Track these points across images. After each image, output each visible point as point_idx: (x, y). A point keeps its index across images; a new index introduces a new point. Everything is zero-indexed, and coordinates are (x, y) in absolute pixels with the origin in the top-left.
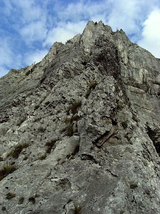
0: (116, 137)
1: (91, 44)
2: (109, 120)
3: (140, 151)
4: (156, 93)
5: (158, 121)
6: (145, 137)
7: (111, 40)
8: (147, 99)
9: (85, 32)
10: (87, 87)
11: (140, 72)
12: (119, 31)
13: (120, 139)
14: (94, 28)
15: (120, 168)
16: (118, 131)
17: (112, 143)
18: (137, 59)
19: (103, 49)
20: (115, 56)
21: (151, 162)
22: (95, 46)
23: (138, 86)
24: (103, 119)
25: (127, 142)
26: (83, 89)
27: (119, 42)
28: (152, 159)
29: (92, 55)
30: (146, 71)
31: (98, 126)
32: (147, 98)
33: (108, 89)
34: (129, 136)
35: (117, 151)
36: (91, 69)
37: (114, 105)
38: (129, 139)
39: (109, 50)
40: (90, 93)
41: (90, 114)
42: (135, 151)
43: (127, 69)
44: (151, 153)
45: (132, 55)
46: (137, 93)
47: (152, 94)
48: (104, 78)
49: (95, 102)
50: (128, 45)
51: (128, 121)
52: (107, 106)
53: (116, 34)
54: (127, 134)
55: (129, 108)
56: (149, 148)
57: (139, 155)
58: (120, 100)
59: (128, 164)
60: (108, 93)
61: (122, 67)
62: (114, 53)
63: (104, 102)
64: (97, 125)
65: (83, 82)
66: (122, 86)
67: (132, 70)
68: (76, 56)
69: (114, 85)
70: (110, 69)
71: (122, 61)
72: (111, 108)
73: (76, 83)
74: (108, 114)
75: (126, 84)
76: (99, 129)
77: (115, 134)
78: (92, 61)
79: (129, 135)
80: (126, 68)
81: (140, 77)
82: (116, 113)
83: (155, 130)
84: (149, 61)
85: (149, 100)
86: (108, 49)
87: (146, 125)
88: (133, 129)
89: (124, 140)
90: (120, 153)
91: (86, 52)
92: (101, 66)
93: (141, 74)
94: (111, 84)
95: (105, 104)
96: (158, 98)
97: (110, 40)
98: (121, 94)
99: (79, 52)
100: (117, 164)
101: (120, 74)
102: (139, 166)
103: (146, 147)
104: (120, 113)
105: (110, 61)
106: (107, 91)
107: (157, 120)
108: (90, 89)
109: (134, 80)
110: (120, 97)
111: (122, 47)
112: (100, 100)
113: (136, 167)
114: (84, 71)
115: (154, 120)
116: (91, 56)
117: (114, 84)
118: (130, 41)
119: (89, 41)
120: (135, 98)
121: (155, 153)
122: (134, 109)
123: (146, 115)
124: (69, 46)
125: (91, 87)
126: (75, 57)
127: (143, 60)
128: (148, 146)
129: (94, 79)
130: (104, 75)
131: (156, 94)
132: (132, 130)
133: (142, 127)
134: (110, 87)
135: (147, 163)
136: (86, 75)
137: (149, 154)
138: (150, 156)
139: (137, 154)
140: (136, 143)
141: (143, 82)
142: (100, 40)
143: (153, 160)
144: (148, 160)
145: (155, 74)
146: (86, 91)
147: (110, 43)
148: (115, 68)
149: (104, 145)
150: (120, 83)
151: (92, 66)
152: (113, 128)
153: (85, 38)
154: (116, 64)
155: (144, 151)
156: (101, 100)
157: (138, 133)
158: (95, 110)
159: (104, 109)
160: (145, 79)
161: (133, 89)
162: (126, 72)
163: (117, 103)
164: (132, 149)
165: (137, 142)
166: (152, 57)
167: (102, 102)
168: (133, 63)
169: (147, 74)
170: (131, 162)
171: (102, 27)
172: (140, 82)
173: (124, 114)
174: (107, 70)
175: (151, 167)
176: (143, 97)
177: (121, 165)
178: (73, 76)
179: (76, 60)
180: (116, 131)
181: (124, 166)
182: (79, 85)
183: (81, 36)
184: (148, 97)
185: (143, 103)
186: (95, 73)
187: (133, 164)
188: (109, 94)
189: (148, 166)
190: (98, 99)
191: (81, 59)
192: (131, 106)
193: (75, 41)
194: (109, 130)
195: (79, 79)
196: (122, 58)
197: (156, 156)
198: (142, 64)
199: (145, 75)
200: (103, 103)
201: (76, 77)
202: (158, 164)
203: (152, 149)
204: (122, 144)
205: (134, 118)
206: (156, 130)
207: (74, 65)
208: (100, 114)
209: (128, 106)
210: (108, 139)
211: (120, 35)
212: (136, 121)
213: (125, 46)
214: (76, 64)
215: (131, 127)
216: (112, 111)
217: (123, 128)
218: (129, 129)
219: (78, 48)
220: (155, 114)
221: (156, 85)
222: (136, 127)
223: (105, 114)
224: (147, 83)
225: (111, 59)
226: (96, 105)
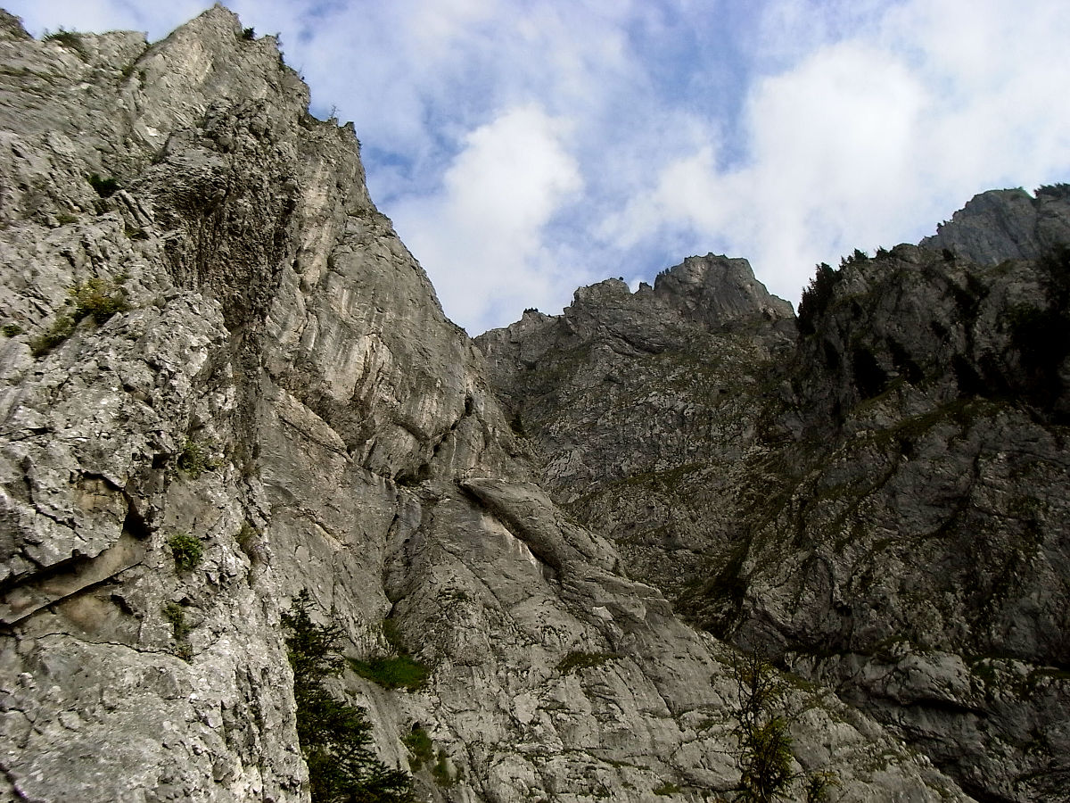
0: (118, 601)
1: (184, 117)
2: (113, 501)
3: (219, 703)
4: (394, 469)
5: (358, 601)
6: (264, 642)
7: (288, 147)
8: (344, 484)
9: (180, 42)
10: (68, 303)
11: (355, 347)
12: (339, 125)
13: (137, 617)
14: (231, 49)
15: (77, 766)
16: (140, 570)
17: (85, 628)
18: (364, 285)
19: (228, 166)
20: (271, 226)
21: (255, 770)
22: (200, 131)
23: (323, 407)
24: (82, 488)
25: (167, 639)
26: (38, 302)
27: (319, 175)
28: (261, 759)
29: (162, 167)
30: (384, 355)
31: (38, 511)
32: (342, 478)
33: (170, 353)
34: (189, 615)
35: (99, 673)
36: (128, 228)
37: (170, 439)
38: (181, 631)
39: (256, 183)
40: (70, 335)
41: (21, 440)
42: (193, 696)
43: (303, 310)
44: (267, 726)
45: (353, 260)
46: (306, 438)
47: (370, 469)
48: (175, 297)
49: (76, 388)
50: (350, 208)
51: (211, 543)
52: (130, 432)
53: (321, 130)
54: (184, 603)
55: (238, 483)
56: (266, 698)
57: (207, 724)
58: (211, 428)
59: (130, 752)
60: (163, 372)
61: (283, 292)
62: (272, 208)
63: (122, 405)
64: (35, 507)
65: (55, 269)
66: (249, 376)
67: (324, 322)
68: (79, 129)
69: (208, 346)
70: (225, 275)
71: (296, 265)
72: (147, 448)
73: (14, 257)
74: (120, 472)
75: (272, 377)
76: (40, 529)
77: (117, 583)
78: (153, 193)
79: (190, 608)
80: (301, 303)
81: (350, 371)
82: (167, 483)
83: (326, 630)
84: (412, 316)
85: (348, 491)
86: (252, 175)
87: (294, 600)
88: (222, 587)
89: (156, 625)
90: (111, 691)
91: (136, 140)
92: (184, 237)
93: (357, 357)
94: (194, 333)
95: (123, 418)
96: (391, 495)
97: (283, 145)
98: (226, 400)
99: (101, 119)
100: (68, 743)
101: (264, 316)
102: (186, 775)
103: (254, 690)
104: (182, 491)
105: (241, 235)
106: (160, 355)
107: (354, 595)
108: (78, 317)
109: (316, 373)
110: (217, 415)
111: (322, 201)
112: (107, 388)
113: (168, 776)
114: (84, 219)
115: (340, 589)
116: (155, 168)
117: (213, 341)
118: (366, 194)
119: (176, 96)
120: (292, 459)
121: (285, 732)
122: (261, 496)
123: (310, 554)
124: (57, 63)
125: (85, 307)
126: (71, 130)
127: (388, 303)
128: (266, 689)
129: (120, 281)
130: (182, 285)
131: (390, 474)
132: (215, 590)
133: (268, 595)
134: (182, 347)
135: (231, 773)
136: (86, 245)
137: (255, 729)
138: (257, 739)
139: (197, 713)
140: (212, 661)
141: (354, 399)
142: (234, 119)
143: (265, 763)
144: (239, 759)
145: (419, 385)
146: (51, 320)
147: (273, 157)
148: (249, 279)
149: (35, 623)
150: (244, 358)
151: (140, 214)
152: (119, 549)
153: (162, 70)
154: (262, 260)
155: (236, 706)
156: (115, 389)
157: (240, 614)
158: (60, 428)
159: (108, 438)
160: (365, 390)
161: (297, 412)
162: (292, 322)
163: (191, 435)
164: (182, 682)
165: (220, 655)
166: (432, 305)
167: (112, 400)
168: (340, 295)
169: (385, 368)
170: (150, 749)
171: (273, 66)
172: (340, 394)
173: (205, 499)
174: (207, 269)
175: (243, 794)
176: (328, 468)
177: (87, 750)
178: (14, 216)
179: (67, 147)
180: (131, 573)
181: (102, 761)
182: (27, 274)
183: (149, 49)
184: (348, 474)
185: (316, 494)
186: (138, 255)
187: (160, 759)
188: (164, 375)
189: (233, 785)
190: (99, 378)
191: (96, 160)
192: (253, 481)
193: (105, 58)
194: (93, 553)
195: (40, 247)
196: (299, 250)
197: (289, 749)
198: (379, 319)
199: (373, 371)
200: (118, 405)
201: (28, 228)
202: (283, 786)
203: (277, 708)
204: (135, 646)
205: (247, 539)
206: (333, 634)
207: (38, 166)
208: (79, 458)
209: (237, 472)
210: (71, 596)
211: (334, 142)
212: (252, 557)
213: (339, 207)
214: (54, 167)
215: (214, 577)
216: (150, 466)
217: (172, 567)
218: (199, 580)
219: (108, 97)
220: (352, 564)
221: (404, 434)
222: (241, 582)
223: (105, 467)
224: (369, 409)
225: (249, 231)
226: (78, 404)
